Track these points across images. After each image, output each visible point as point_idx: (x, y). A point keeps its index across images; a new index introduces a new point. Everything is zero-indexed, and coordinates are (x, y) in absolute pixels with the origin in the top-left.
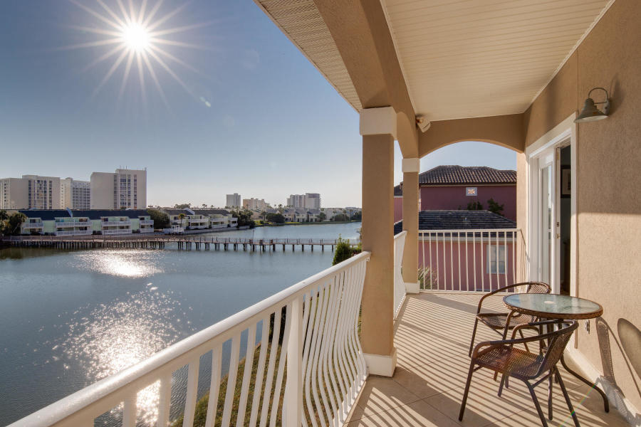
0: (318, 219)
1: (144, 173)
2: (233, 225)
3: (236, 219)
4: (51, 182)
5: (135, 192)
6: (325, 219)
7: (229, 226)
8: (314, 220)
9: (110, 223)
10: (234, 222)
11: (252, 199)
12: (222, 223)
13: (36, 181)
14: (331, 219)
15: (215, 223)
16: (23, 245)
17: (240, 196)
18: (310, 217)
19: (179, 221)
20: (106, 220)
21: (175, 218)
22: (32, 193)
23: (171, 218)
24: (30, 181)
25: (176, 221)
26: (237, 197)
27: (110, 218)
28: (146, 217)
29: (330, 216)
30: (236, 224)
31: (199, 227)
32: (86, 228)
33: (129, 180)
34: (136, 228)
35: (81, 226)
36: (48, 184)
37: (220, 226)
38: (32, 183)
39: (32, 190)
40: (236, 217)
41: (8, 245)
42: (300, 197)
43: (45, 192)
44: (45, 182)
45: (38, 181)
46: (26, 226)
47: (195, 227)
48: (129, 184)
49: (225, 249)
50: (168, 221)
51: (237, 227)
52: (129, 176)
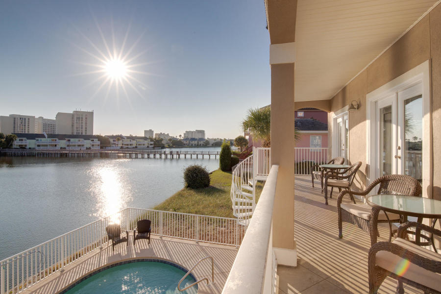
0: (205, 144)
1: (92, 113)
2: (151, 146)
3: (152, 143)
4: (29, 119)
5: (86, 126)
6: (209, 144)
7: (148, 147)
8: (202, 145)
9: (72, 143)
10: (151, 144)
11: (161, 133)
12: (144, 145)
13: (19, 119)
14: (212, 145)
15: (139, 145)
16: (15, 155)
17: (153, 131)
18: (199, 143)
19: (116, 143)
20: (69, 141)
21: (114, 141)
22: (16, 126)
23: (111, 140)
24: (15, 118)
25: (115, 142)
26: (151, 132)
27: (72, 140)
28: (95, 139)
29: (211, 143)
30: (153, 146)
31: (129, 147)
32: (56, 146)
33: (82, 118)
34: (89, 146)
35: (53, 144)
36: (27, 120)
37: (142, 146)
38: (16, 120)
39: (16, 124)
40: (153, 141)
41: (5, 155)
42: (192, 132)
43: (25, 125)
44: (25, 119)
45: (20, 118)
46: (17, 143)
47: (127, 146)
48: (82, 120)
49: (148, 158)
50: (109, 142)
51: (154, 148)
52: (82, 115)
